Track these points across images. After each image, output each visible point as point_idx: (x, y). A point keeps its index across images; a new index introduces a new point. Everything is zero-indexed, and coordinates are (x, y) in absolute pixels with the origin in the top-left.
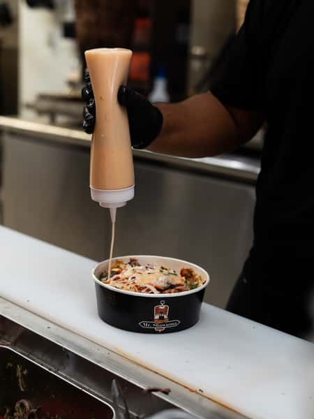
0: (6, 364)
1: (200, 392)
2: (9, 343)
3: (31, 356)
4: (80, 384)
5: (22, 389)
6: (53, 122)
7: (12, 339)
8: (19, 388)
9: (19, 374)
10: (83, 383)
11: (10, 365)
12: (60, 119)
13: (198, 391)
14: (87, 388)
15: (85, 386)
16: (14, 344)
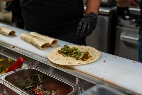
0: (34, 74)
1: (103, 79)
2: (35, 67)
3: (42, 71)
4: (60, 79)
5: (41, 82)
7: (36, 66)
8: (40, 82)
9: (39, 77)
10: (61, 79)
11: (36, 74)
13: (102, 79)
16: (36, 67)
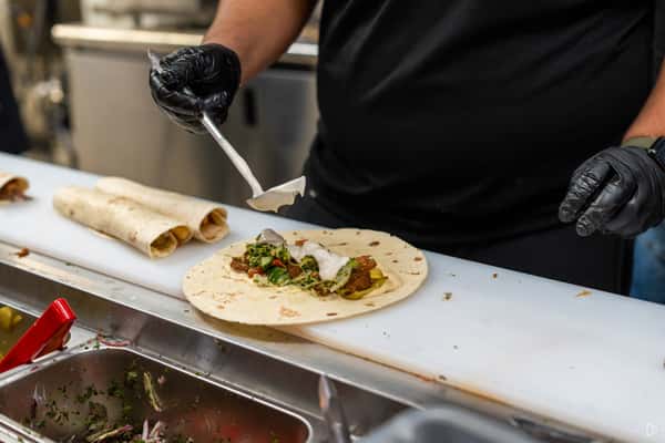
0: (126, 375)
1: (442, 381)
2: (128, 342)
3: (163, 357)
5: (157, 408)
6: (138, 26)
7: (132, 335)
8: (153, 407)
9: (149, 386)
10: (253, 388)
11: (133, 375)
12: (148, 20)
13: (438, 379)
14: (261, 395)
15: (256, 393)
16: (135, 342)
